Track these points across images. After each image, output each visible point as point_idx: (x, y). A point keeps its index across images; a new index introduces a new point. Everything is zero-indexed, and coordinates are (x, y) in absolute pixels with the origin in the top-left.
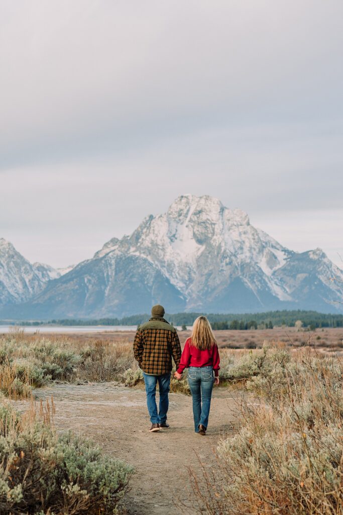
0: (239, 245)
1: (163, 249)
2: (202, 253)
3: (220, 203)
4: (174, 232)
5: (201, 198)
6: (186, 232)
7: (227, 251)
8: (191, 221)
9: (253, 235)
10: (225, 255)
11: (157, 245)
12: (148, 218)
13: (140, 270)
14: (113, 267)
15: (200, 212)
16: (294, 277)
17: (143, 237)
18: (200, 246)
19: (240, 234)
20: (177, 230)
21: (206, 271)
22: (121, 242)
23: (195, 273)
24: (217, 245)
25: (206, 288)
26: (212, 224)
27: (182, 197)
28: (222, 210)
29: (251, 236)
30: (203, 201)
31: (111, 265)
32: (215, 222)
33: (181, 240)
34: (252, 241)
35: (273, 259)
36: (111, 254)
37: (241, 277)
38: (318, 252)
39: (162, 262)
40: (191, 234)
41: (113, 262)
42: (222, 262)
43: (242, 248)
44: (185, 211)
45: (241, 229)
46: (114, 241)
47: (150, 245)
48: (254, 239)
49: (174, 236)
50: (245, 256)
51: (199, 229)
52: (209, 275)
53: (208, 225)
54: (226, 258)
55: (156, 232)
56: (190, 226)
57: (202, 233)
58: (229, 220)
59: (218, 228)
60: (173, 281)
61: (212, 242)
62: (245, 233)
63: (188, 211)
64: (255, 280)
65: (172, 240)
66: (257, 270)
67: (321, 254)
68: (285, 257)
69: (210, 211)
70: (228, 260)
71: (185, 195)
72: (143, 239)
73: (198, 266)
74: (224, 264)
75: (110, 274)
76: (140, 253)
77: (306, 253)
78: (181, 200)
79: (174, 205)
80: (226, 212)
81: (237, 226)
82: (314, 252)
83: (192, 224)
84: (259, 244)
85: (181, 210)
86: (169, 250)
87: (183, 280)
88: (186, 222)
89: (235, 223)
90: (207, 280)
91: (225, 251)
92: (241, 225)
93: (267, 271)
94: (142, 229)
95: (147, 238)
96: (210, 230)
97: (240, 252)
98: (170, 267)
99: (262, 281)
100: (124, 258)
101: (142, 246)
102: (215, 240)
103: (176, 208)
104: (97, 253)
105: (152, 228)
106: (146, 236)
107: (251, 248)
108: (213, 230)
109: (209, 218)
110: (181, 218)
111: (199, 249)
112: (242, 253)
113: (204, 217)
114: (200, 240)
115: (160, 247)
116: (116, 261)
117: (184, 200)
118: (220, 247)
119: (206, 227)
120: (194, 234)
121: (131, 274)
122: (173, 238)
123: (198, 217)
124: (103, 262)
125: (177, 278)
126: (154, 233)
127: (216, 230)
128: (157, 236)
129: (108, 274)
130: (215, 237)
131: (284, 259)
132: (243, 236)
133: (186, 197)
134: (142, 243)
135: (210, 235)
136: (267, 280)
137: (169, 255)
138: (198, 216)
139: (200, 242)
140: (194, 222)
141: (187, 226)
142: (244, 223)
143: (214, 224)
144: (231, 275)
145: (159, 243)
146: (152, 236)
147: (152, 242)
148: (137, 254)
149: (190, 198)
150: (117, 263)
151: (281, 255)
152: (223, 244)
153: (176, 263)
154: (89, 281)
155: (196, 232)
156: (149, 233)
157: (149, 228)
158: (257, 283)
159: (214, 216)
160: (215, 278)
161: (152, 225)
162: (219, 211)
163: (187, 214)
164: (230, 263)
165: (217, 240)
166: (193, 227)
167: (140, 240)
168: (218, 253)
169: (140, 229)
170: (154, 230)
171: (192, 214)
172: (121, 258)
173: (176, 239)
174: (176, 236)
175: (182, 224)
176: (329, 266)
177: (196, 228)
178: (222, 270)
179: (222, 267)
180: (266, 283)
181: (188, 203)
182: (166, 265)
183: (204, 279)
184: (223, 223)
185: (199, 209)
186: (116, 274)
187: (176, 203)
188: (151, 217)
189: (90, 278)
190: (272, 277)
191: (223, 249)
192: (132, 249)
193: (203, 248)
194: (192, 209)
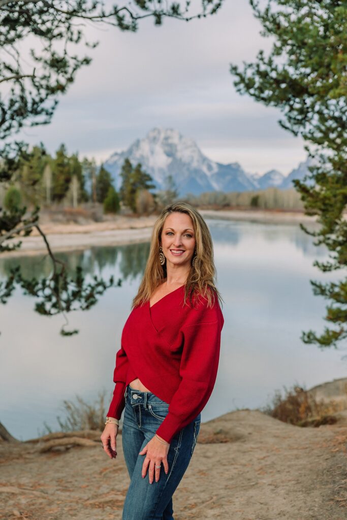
0: (191, 158)
1: (148, 159)
2: (171, 163)
3: (180, 133)
4: (152, 149)
6: (159, 149)
8: (162, 143)
10: (184, 164)
11: (144, 157)
12: (136, 141)
16: (224, 178)
18: (168, 158)
20: (154, 148)
22: (122, 154)
24: (179, 158)
26: (175, 146)
27: (155, 129)
28: (181, 137)
29: (197, 154)
30: (169, 132)
32: (176, 144)
33: (156, 154)
34: (198, 157)
35: (210, 168)
37: (195, 177)
38: (236, 164)
40: (162, 151)
44: (158, 137)
45: (192, 149)
46: (116, 154)
47: (140, 157)
48: (199, 155)
50: (195, 164)
51: (167, 149)
53: (172, 146)
54: (185, 166)
55: (143, 149)
56: (162, 147)
57: (169, 151)
58: (185, 144)
59: (179, 148)
61: (176, 156)
62: (194, 151)
63: (160, 137)
64: (203, 180)
65: (152, 154)
66: (203, 173)
67: (238, 165)
69: (174, 138)
72: (135, 153)
79: (150, 133)
80: (183, 138)
82: (234, 164)
83: (163, 145)
84: (202, 159)
85: (155, 136)
86: (151, 159)
88: (159, 144)
89: (188, 146)
91: (184, 162)
93: (208, 174)
94: (133, 148)
95: (137, 153)
96: (174, 149)
97: (192, 162)
98: (153, 169)
99: (206, 180)
103: (152, 135)
107: (197, 160)
108: (176, 149)
109: (173, 142)
110: (156, 141)
111: (167, 160)
112: (193, 164)
113: (170, 141)
114: (169, 154)
115: (146, 158)
117: (156, 131)
118: (181, 160)
119: (171, 148)
120: (165, 151)
122: (152, 152)
123: (167, 142)
126: (141, 150)
128: (143, 151)
130: (177, 153)
131: (217, 168)
132: (193, 153)
134: (134, 156)
135: (174, 152)
137: (151, 163)
141: (159, 146)
145: (145, 155)
146: (140, 152)
147: (141, 155)
149: (161, 130)
151: (214, 165)
152: (183, 158)
156: (138, 150)
157: (137, 146)
159: (176, 140)
161: (140, 146)
162: (179, 137)
163: (159, 139)
164: (188, 169)
165: (179, 155)
166: (164, 147)
168: (180, 163)
169: (131, 148)
170: (141, 148)
171: (162, 139)
174: (154, 152)
175: (156, 145)
176: (242, 172)
180: (208, 181)
181: (159, 133)
184: (182, 144)
187: (152, 132)
188: (138, 141)
190: (211, 177)
191: (183, 160)
193: (170, 160)
194: (162, 136)
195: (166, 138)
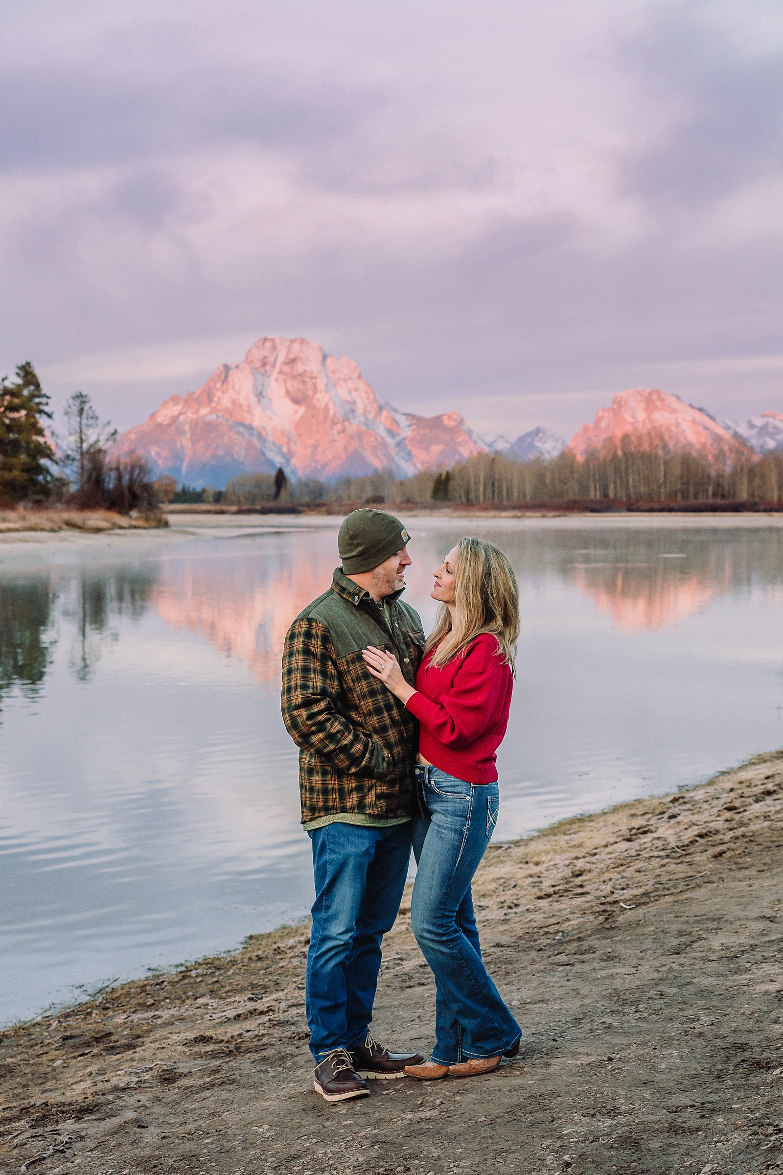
0: (349, 407)
1: (249, 412)
2: (302, 418)
3: (321, 349)
4: (260, 389)
5: (292, 341)
6: (275, 388)
7: (338, 415)
8: (281, 372)
9: (367, 392)
10: (336, 420)
11: (240, 406)
12: (222, 369)
13: (226, 440)
14: (188, 435)
15: (294, 361)
16: (427, 449)
17: (219, 394)
18: (296, 407)
19: (350, 392)
20: (263, 386)
21: (311, 442)
22: (187, 401)
23: (295, 443)
24: (323, 405)
25: (314, 464)
26: (312, 378)
27: (265, 339)
28: (325, 358)
29: (364, 395)
30: (296, 346)
31: (184, 433)
32: (315, 375)
33: (270, 400)
34: (366, 401)
35: (394, 425)
36: (182, 418)
37: (360, 450)
38: (455, 417)
39: (250, 428)
40: (282, 391)
41: (187, 428)
42: (332, 429)
43: (353, 411)
44: (272, 359)
45: (351, 385)
46: (173, 398)
47: (230, 406)
48: (368, 398)
49: (261, 393)
50: (360, 421)
51: (294, 385)
52: (316, 446)
53: (306, 379)
54: (336, 424)
55: (237, 388)
56: (281, 381)
57: (298, 390)
58: (334, 372)
59: (321, 383)
60: (270, 455)
61: (315, 402)
62: (356, 390)
63: (276, 358)
64: (379, 453)
65: (259, 401)
66: (379, 440)
67: (459, 419)
68: (408, 423)
69: (308, 360)
70: (339, 427)
71: (270, 336)
72: (219, 398)
73: (299, 435)
74: (335, 432)
75: (184, 444)
76: (218, 416)
77: (438, 418)
78: (264, 344)
79: (255, 351)
80: (329, 361)
81: (345, 380)
82: (450, 417)
83: (284, 377)
84: (375, 405)
85: (265, 357)
86: (257, 411)
87: (280, 453)
88: (275, 375)
89: (342, 377)
90: (313, 453)
91: (334, 415)
92: (351, 379)
93: (389, 440)
94: (215, 384)
95: (226, 397)
96: (310, 384)
97: (351, 415)
98: (261, 436)
99: (388, 455)
100: (201, 424)
101: (219, 407)
102: (318, 400)
103: (258, 354)
104: (153, 415)
105: (231, 383)
106: (224, 392)
107: (365, 410)
108: (315, 385)
109: (307, 369)
110: (268, 368)
111: (296, 412)
112: (354, 417)
113: (300, 368)
114: (298, 399)
115: (245, 409)
116: (191, 428)
117: (268, 344)
118: (326, 409)
119: (304, 382)
120: (288, 392)
121: (214, 445)
123: (292, 369)
124: (173, 428)
125: (272, 450)
126: (234, 389)
127: (318, 386)
128: (238, 393)
129: (182, 445)
130: (318, 396)
131: (409, 426)
132: (354, 394)
133: (272, 340)
134: (218, 403)
135: (310, 393)
136: (393, 453)
137: (258, 418)
138: (291, 365)
139: (296, 401)
140: (286, 374)
141: (277, 380)
142: (355, 375)
143: (316, 378)
144: (345, 448)
145: (243, 402)
146: (231, 394)
147: (233, 402)
148: (213, 417)
149: (278, 341)
150: (193, 430)
151: (402, 420)
152: (331, 405)
153: (269, 429)
154: (158, 454)
155: (290, 389)
156: (227, 389)
157: (225, 381)
158: (382, 458)
159: (313, 366)
160: (324, 451)
161: (230, 379)
162: (320, 358)
163: (275, 362)
164: (343, 431)
165: (321, 399)
166: (285, 381)
167: (215, 399)
168: (326, 418)
169: (212, 384)
170: (233, 386)
171: (283, 364)
172: (197, 424)
173: (263, 397)
174: (264, 393)
175: (269, 377)
176: (470, 433)
177: (290, 383)
178: (334, 440)
179: (333, 435)
180: (392, 458)
181: (274, 348)
182: (255, 432)
183: (309, 452)
184: (326, 376)
185: (291, 356)
186: (193, 445)
187: (257, 347)
188: (227, 368)
189: (158, 450)
190: (397, 449)
191: (331, 412)
192: (204, 411)
193: (302, 410)
194: (282, 356)
195: (292, 362)
